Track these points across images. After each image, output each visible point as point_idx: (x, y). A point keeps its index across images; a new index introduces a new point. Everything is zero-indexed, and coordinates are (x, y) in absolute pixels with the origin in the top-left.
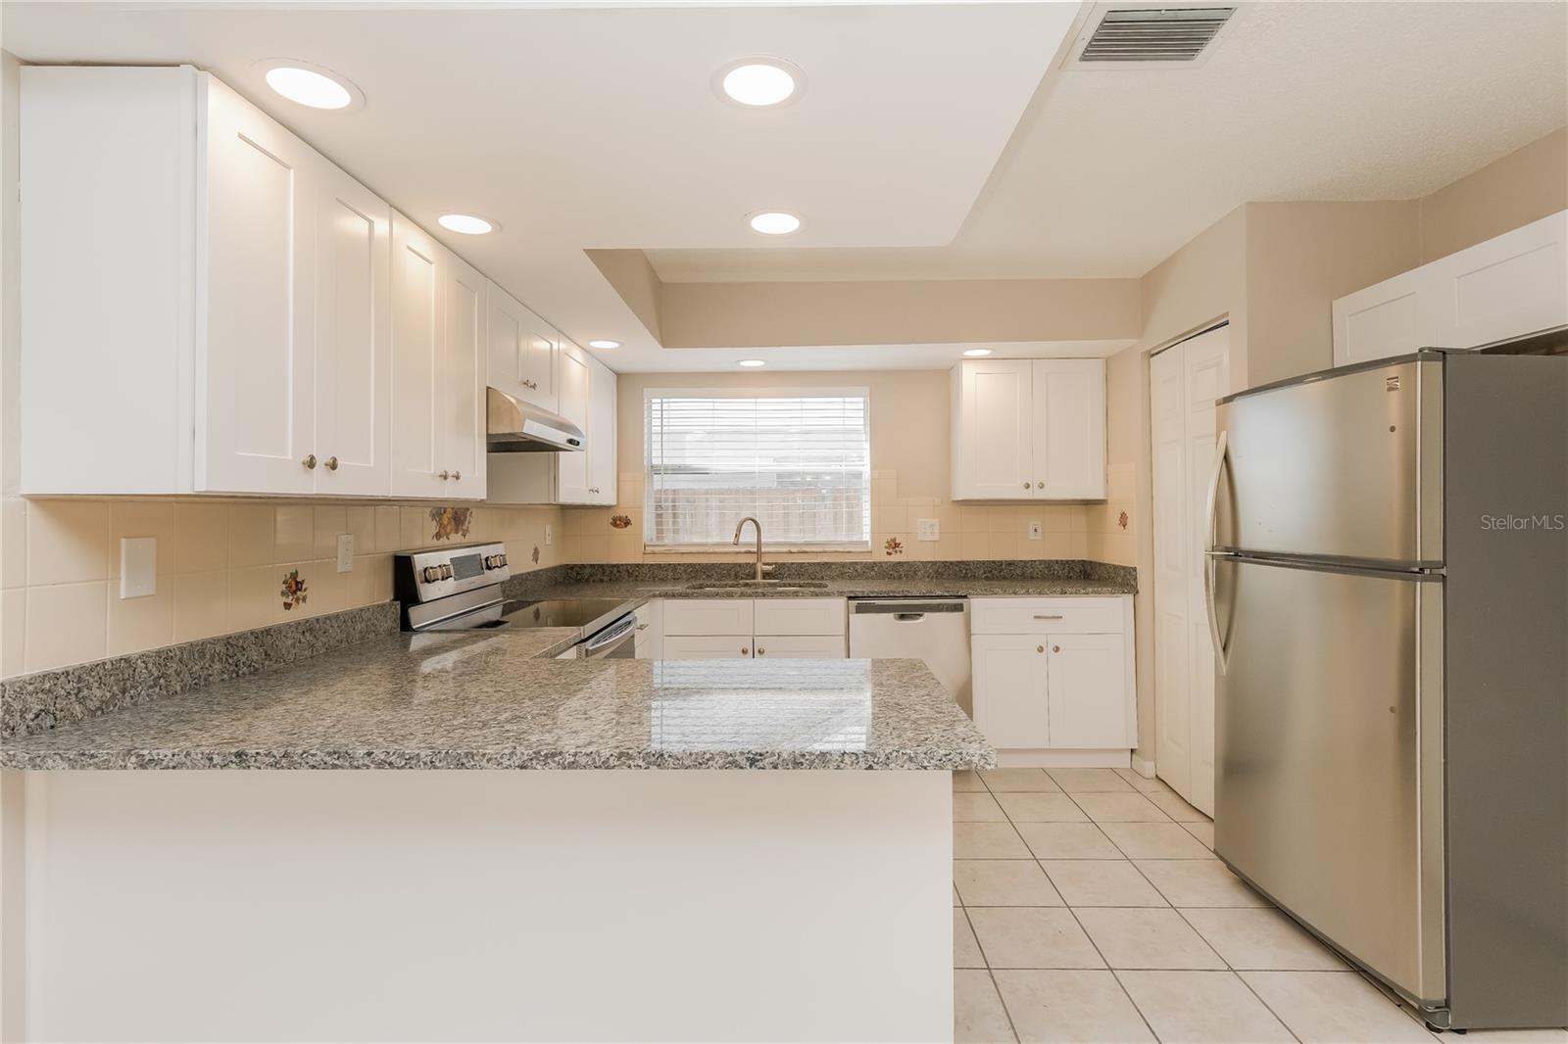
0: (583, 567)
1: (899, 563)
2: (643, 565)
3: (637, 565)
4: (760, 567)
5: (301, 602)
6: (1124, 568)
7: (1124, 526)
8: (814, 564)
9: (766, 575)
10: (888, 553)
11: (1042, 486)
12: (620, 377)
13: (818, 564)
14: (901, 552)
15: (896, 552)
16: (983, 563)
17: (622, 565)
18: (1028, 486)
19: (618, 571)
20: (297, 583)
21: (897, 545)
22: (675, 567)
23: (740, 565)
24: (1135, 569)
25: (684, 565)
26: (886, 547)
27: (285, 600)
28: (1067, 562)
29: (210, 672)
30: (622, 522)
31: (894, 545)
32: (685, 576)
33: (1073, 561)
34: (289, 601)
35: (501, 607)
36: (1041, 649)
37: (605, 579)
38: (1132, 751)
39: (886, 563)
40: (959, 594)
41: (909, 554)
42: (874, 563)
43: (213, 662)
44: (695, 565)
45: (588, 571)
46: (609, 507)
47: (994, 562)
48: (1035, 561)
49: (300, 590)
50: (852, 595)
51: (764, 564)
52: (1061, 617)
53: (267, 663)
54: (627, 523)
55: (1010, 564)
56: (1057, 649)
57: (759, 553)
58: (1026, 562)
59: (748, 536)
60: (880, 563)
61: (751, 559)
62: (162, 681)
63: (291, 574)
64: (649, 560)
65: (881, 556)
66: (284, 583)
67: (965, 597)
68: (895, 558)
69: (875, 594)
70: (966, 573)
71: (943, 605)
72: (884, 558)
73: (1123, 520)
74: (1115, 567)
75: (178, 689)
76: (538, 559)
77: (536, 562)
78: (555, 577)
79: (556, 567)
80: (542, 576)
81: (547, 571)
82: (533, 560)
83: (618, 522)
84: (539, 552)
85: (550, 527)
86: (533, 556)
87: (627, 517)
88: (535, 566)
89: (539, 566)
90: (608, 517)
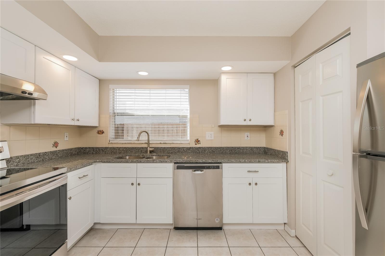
0: (86, 148)
1: (199, 147)
2: (108, 148)
3: (106, 148)
4: (149, 149)
6: (282, 152)
7: (282, 135)
8: (169, 147)
9: (151, 152)
10: (195, 144)
11: (250, 120)
12: (100, 80)
13: (171, 147)
14: (200, 144)
15: (198, 144)
16: (229, 148)
17: (100, 148)
18: (245, 120)
19: (99, 150)
21: (199, 141)
22: (119, 148)
23: (143, 148)
24: (287, 153)
25: (123, 148)
26: (195, 142)
28: (258, 147)
30: (101, 132)
31: (198, 141)
32: (123, 152)
33: (261, 147)
35: (6, 170)
36: (250, 184)
37: (94, 152)
38: (285, 224)
39: (195, 147)
40: (218, 162)
41: (203, 144)
42: (190, 147)
44: (126, 147)
45: (88, 149)
46: (96, 127)
47: (233, 147)
48: (247, 147)
50: (176, 162)
51: (150, 148)
52: (258, 171)
54: (103, 132)
55: (239, 148)
56: (256, 184)
57: (148, 143)
58: (244, 147)
59: (144, 138)
60: (193, 147)
61: (146, 146)
64: (110, 146)
65: (193, 145)
67: (221, 163)
68: (198, 146)
69: (185, 162)
70: (223, 151)
71: (211, 166)
72: (194, 146)
73: (282, 133)
74: (278, 151)
76: (58, 146)
77: (56, 147)
78: (70, 153)
79: (72, 148)
80: (59, 153)
81: (64, 151)
82: (53, 147)
83: (100, 132)
84: (59, 143)
85: (68, 133)
86: (53, 145)
87: (103, 130)
88: (54, 149)
89: (58, 149)
90: (96, 131)
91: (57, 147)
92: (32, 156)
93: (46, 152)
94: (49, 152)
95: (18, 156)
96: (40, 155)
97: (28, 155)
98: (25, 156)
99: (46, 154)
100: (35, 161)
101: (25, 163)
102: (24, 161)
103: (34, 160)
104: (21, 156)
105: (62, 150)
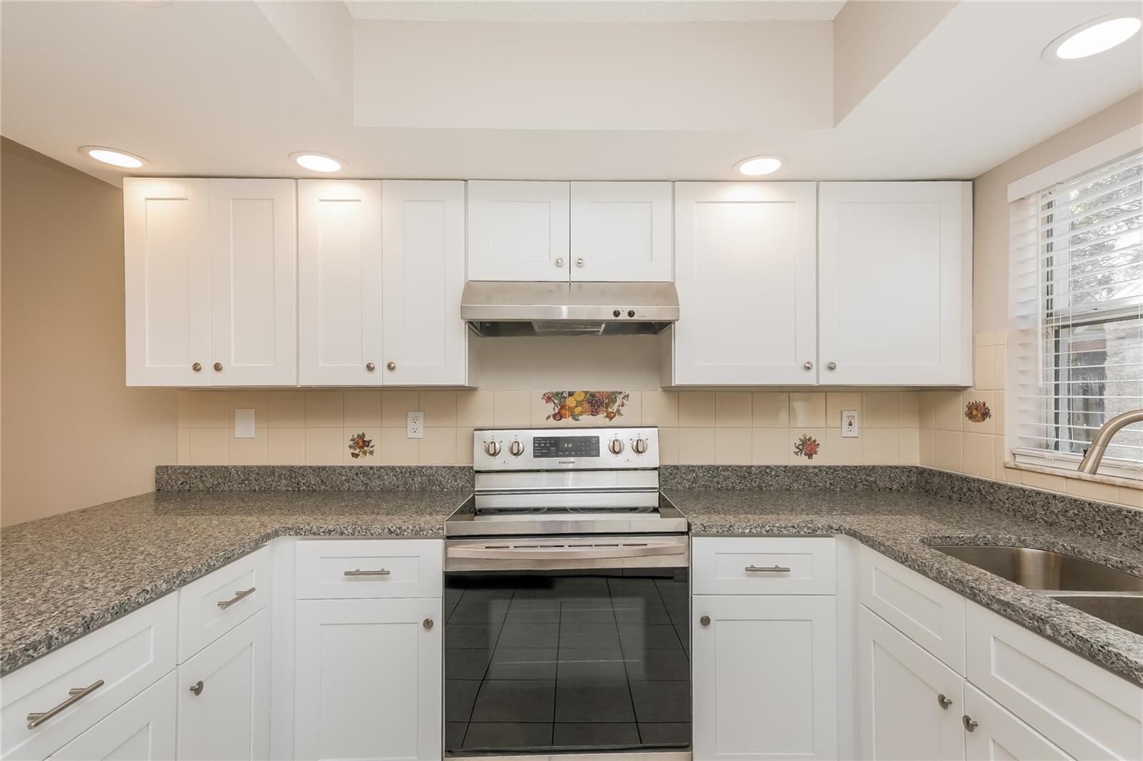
0: (931, 474)
2: (1002, 487)
3: (995, 486)
5: (368, 454)
12: (973, 183)
17: (974, 480)
20: (364, 442)
25: (1062, 499)
27: (352, 451)
29: (279, 484)
30: (979, 412)
34: (357, 451)
35: (658, 493)
43: (280, 478)
46: (958, 390)
49: (367, 446)
53: (323, 487)
54: (985, 413)
62: (246, 482)
63: (358, 435)
64: (1012, 480)
66: (352, 440)
75: (257, 488)
76: (816, 453)
77: (810, 456)
78: (867, 481)
79: (874, 467)
80: (816, 475)
81: (835, 470)
82: (796, 453)
83: (974, 412)
84: (818, 444)
85: (855, 413)
86: (798, 448)
87: (984, 404)
88: (802, 461)
89: (817, 461)
90: (961, 405)
91: (814, 455)
92: (728, 471)
93: (768, 467)
94: (778, 467)
95: (692, 466)
96: (750, 473)
97: (717, 468)
98: (709, 469)
99: (771, 472)
100: (738, 487)
101: (710, 487)
102: (708, 480)
103: (733, 483)
104: (698, 466)
105: (829, 468)
